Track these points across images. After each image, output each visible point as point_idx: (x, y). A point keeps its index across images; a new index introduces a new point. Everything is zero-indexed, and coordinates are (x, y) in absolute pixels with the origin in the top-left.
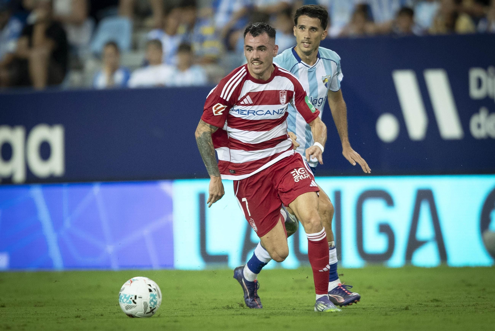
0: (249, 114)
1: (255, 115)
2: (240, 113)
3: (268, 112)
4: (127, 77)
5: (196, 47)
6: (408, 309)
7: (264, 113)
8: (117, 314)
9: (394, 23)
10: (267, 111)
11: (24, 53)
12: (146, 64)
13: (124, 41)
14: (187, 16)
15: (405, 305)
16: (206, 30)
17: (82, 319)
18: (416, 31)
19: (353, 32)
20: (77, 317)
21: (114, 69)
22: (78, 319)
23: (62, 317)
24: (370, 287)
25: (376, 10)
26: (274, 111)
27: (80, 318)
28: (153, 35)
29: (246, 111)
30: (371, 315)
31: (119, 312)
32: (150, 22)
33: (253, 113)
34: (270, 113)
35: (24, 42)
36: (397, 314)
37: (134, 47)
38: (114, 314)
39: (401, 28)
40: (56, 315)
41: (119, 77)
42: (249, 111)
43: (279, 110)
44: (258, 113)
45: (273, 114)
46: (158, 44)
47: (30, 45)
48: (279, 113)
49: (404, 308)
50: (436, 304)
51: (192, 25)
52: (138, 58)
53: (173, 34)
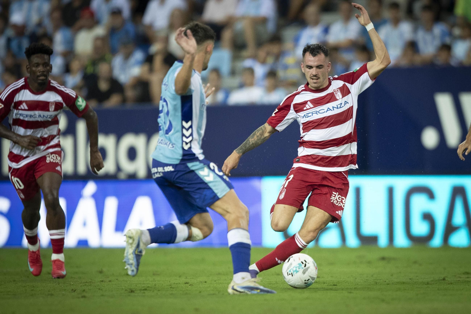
0: (313, 114)
1: (318, 114)
2: (306, 117)
3: (329, 109)
4: (227, 95)
5: (281, 74)
6: (445, 280)
7: (326, 110)
8: (217, 282)
9: (435, 56)
10: (327, 108)
11: (146, 76)
12: (242, 86)
13: (225, 68)
14: (274, 49)
15: (443, 276)
16: (289, 60)
17: (190, 285)
18: (453, 63)
19: (404, 63)
20: (186, 283)
21: (217, 90)
22: (187, 285)
23: (174, 283)
24: (415, 262)
25: (421, 45)
26: (333, 107)
27: (189, 284)
28: (248, 63)
29: (310, 113)
30: (416, 284)
31: (218, 280)
32: (245, 53)
33: (316, 113)
34: (330, 110)
35: (146, 68)
36: (436, 283)
37: (233, 73)
38: (215, 281)
39: (441, 60)
40: (170, 282)
41: (220, 97)
42: (312, 112)
43: (337, 105)
44: (320, 112)
45: (334, 110)
46: (251, 71)
47: (151, 70)
48: (339, 108)
49: (442, 279)
50: (467, 276)
51: (278, 56)
52: (236, 81)
53: (263, 62)
